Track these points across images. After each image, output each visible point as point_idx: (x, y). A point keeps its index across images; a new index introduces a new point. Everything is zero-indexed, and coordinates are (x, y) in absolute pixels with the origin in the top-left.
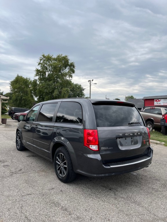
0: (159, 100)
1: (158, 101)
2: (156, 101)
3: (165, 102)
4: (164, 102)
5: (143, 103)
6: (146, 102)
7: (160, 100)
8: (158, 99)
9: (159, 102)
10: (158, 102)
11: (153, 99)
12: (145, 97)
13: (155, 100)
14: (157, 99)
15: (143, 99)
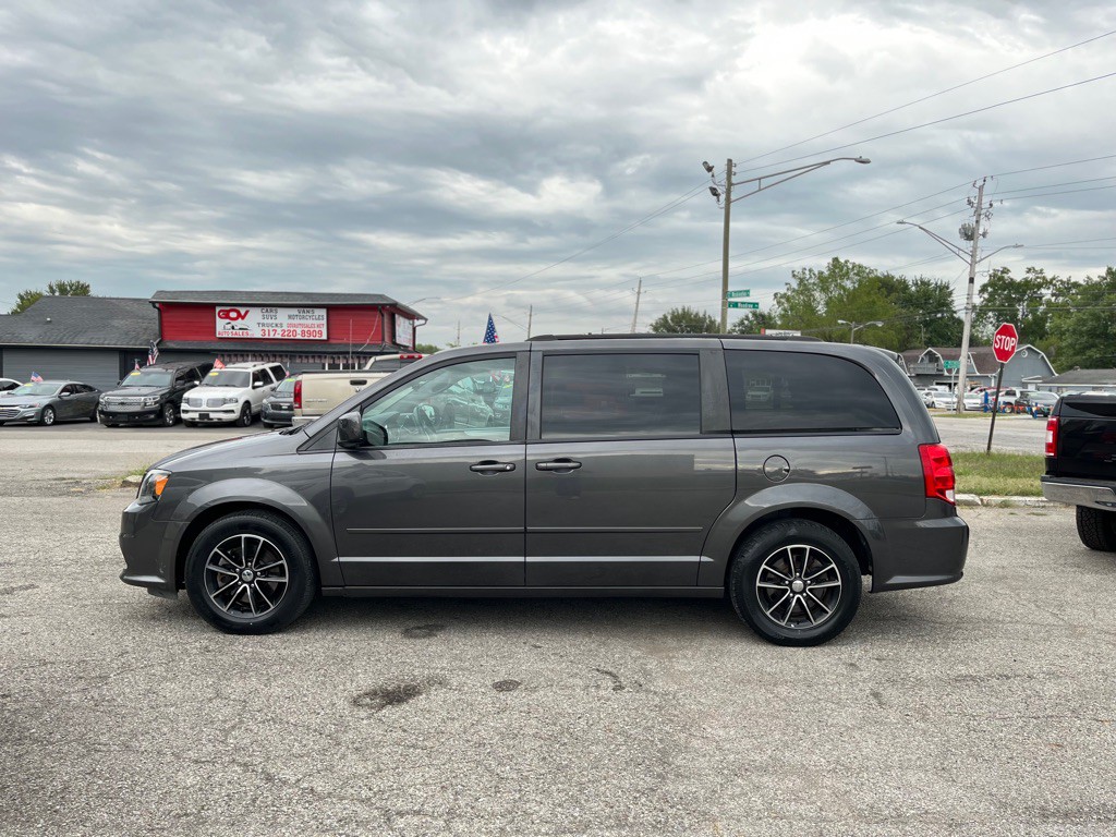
0: (238, 312)
1: (233, 315)
2: (227, 317)
3: (270, 321)
4: (265, 321)
5: (156, 327)
6: (170, 316)
7: (243, 313)
8: (236, 306)
9: (239, 323)
10: (233, 323)
11: (212, 307)
12: (160, 293)
13: (218, 309)
14: (228, 308)
15: (153, 303)
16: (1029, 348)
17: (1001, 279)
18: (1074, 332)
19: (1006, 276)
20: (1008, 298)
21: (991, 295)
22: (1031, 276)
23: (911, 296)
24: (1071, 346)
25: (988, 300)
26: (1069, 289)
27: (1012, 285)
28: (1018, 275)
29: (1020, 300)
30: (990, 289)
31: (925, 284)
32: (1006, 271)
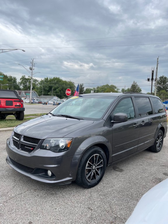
16: (34, 92)
17: (24, 77)
18: (40, 89)
19: (25, 77)
20: (25, 81)
21: (22, 80)
22: (29, 78)
23: (9, 79)
24: (39, 91)
25: (22, 81)
26: (35, 81)
27: (26, 79)
28: (27, 77)
29: (27, 82)
30: (22, 79)
31: (11, 77)
32: (25, 76)
